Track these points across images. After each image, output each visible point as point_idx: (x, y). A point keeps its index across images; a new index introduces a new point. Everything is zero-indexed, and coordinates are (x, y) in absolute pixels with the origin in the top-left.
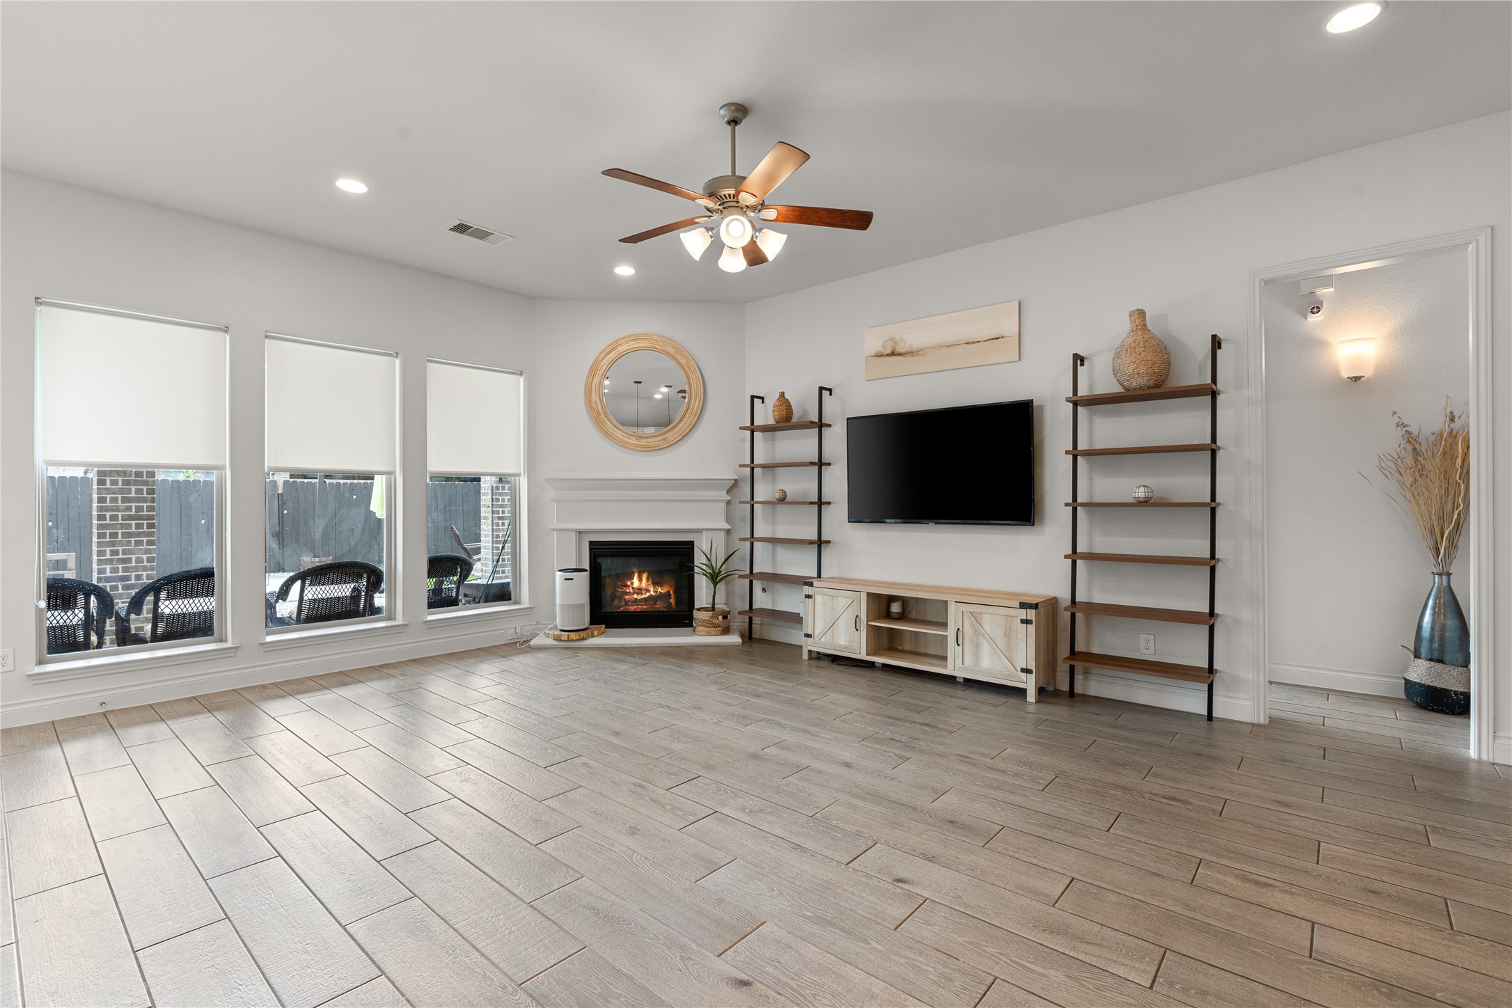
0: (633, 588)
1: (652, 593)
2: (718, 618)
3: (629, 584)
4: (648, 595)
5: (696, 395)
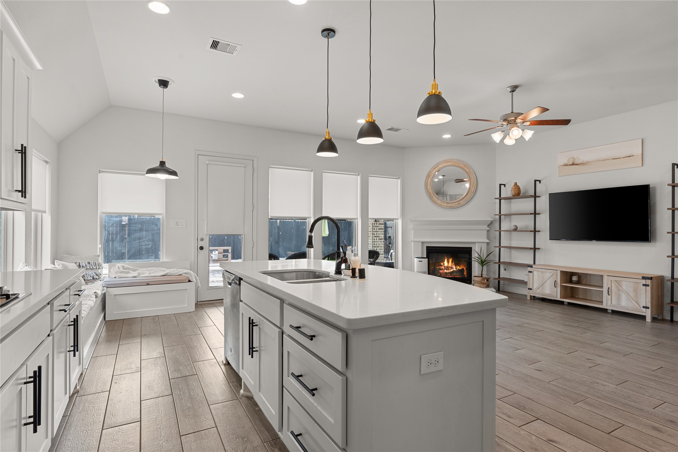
0: (444, 266)
1: (454, 269)
2: (485, 281)
3: (442, 264)
4: (452, 270)
5: (473, 184)
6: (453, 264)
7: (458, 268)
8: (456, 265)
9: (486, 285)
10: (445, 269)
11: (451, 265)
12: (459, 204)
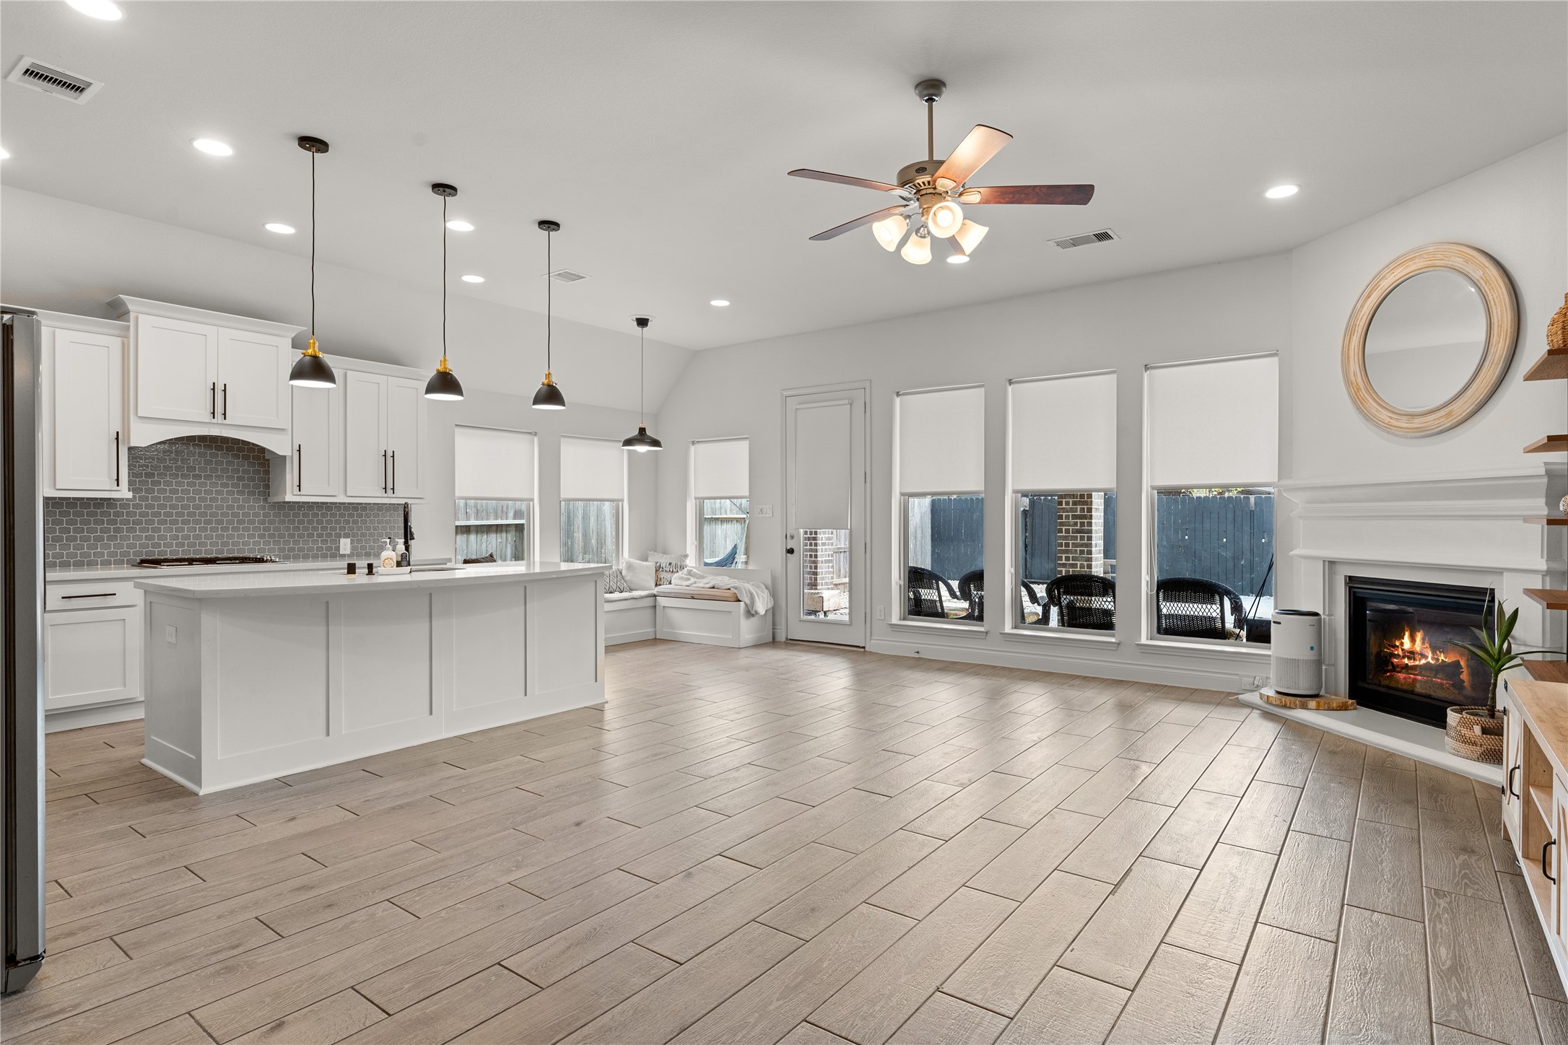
0: (1403, 650)
1: (1429, 659)
2: (1471, 729)
3: (1397, 643)
4: (1423, 661)
5: (1500, 326)
6: (1427, 645)
7: (1442, 657)
8: (1434, 649)
9: (1479, 750)
10: (1404, 657)
11: (1421, 649)
12: (1449, 414)
